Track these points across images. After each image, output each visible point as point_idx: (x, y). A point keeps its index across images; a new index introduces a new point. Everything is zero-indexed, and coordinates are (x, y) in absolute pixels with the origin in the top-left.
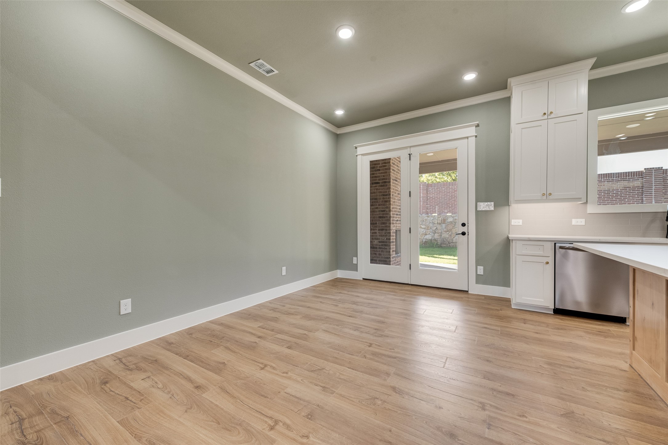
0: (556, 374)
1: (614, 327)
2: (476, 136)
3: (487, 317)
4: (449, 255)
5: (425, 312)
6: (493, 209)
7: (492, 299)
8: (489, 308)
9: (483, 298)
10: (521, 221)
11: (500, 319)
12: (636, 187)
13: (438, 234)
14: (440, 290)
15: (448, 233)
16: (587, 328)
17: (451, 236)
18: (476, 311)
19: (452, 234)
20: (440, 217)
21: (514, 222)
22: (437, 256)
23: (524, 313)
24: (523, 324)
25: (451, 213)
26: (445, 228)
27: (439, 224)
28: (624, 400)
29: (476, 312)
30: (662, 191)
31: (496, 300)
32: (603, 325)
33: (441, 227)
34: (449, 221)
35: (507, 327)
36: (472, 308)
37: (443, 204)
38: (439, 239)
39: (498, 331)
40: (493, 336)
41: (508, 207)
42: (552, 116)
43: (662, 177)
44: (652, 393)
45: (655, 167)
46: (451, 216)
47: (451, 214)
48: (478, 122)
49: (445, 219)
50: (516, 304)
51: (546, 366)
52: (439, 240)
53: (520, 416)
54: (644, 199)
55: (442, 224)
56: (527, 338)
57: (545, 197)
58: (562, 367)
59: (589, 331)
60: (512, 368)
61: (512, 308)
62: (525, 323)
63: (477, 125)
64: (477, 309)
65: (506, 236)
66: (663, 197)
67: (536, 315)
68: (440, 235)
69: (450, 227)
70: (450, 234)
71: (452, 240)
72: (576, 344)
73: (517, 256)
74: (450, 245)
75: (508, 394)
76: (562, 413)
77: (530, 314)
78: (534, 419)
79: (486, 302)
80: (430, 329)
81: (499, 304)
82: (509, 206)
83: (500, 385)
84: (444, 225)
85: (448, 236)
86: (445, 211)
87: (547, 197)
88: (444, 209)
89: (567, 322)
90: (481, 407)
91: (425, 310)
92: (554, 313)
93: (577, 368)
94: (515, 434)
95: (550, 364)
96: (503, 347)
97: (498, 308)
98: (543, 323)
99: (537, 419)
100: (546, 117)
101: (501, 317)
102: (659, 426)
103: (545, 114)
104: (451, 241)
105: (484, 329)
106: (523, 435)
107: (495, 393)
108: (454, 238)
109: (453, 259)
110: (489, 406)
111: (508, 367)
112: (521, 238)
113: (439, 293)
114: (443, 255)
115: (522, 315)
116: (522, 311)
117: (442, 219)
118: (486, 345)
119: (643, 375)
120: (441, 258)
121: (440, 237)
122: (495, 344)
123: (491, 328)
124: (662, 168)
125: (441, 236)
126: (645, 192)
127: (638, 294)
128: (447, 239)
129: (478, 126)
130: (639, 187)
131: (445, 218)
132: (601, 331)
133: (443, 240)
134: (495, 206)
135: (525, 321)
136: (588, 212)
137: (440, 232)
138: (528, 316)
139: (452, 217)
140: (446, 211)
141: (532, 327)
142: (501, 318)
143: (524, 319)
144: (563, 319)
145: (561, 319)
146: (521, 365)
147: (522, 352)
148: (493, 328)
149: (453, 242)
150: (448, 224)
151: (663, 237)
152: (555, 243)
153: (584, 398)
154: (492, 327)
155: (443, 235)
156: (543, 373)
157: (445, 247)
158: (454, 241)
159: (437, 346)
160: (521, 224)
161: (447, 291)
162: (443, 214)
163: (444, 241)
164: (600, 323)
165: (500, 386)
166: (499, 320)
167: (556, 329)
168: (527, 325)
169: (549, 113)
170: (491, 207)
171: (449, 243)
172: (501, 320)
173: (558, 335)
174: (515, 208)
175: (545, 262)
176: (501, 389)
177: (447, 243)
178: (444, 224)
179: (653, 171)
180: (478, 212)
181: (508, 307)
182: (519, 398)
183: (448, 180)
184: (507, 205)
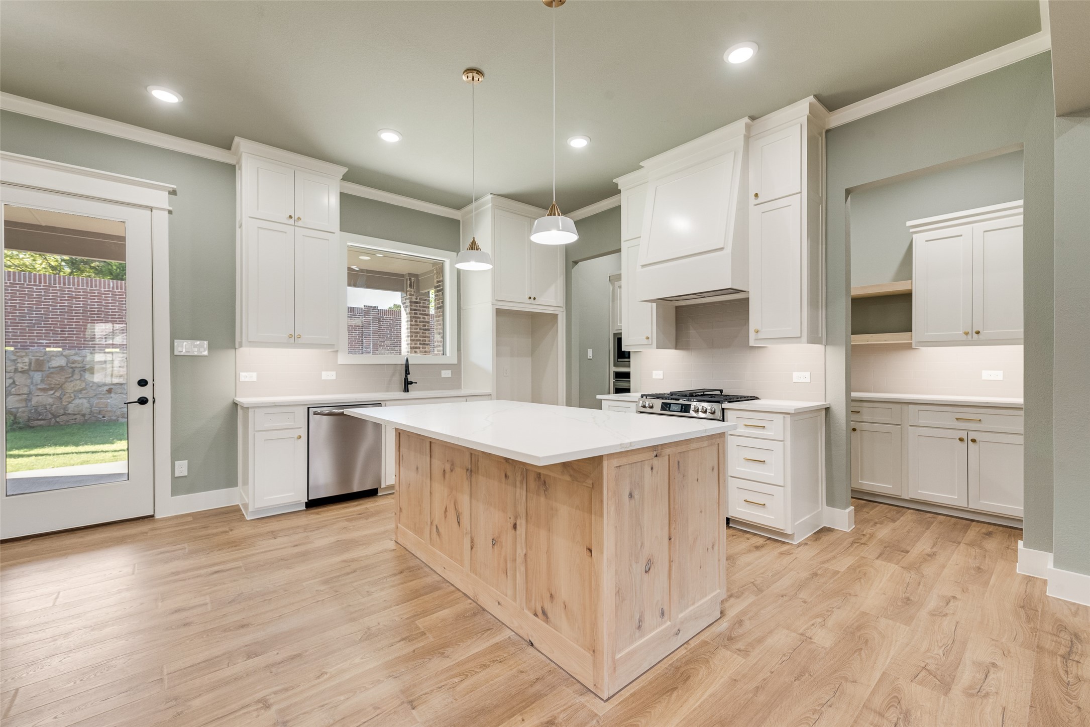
0: (337, 592)
1: (369, 503)
2: (170, 212)
3: (212, 551)
4: (61, 445)
5: (57, 598)
6: (206, 353)
7: (207, 517)
8: (209, 535)
9: (190, 519)
10: (254, 374)
11: (236, 546)
12: (358, 326)
13: (17, 398)
14: (80, 534)
15: (52, 392)
16: (347, 515)
17: (61, 399)
18: (185, 549)
19: (65, 395)
20: (24, 354)
21: (244, 376)
22: (21, 452)
23: (267, 523)
24: (273, 541)
25: (59, 347)
26: (42, 381)
27: (23, 372)
28: (402, 584)
29: (187, 551)
30: (377, 333)
31: (216, 515)
32: (360, 505)
33: (29, 381)
34: (54, 365)
35: (253, 555)
36: (175, 547)
37: (35, 324)
38: (20, 410)
39: (240, 567)
40: (234, 581)
41: (234, 350)
42: (300, 223)
43: (377, 318)
44: (418, 562)
45: (372, 305)
46: (61, 354)
47: (60, 349)
48: (175, 187)
49: (43, 360)
50: (253, 512)
51: (322, 588)
52: (23, 412)
53: (319, 677)
54: (364, 341)
55: (31, 373)
56: (286, 560)
57: (292, 340)
58: (340, 578)
59: (350, 517)
60: (283, 616)
61: (248, 521)
62: (275, 538)
63: (171, 190)
64: (186, 544)
65: (230, 401)
66: (379, 340)
67: (286, 519)
68: (26, 400)
69: (58, 379)
70: (57, 394)
71: (65, 408)
72: (344, 540)
73: (256, 433)
74: (58, 420)
75: (293, 658)
76: (360, 638)
77: (278, 521)
78: (336, 668)
79: (198, 525)
80: (92, 630)
81: (224, 522)
82: (236, 349)
83: (275, 652)
84: (37, 376)
85: (50, 400)
86: (41, 341)
87: (294, 340)
88: (37, 336)
89: (325, 514)
90: (262, 707)
91: (55, 596)
92: (306, 508)
93: (354, 571)
94: (322, 706)
95: (326, 582)
96: (258, 590)
97: (224, 529)
98: (298, 527)
99: (339, 666)
100: (291, 221)
101: (234, 542)
102: (432, 592)
103: (291, 217)
104: (62, 412)
105: (215, 576)
106: (332, 700)
107: (274, 670)
108: (70, 403)
109: (76, 453)
110: (273, 696)
111: (278, 618)
112: (262, 403)
113: (81, 540)
114: (43, 446)
115: (267, 526)
116: (264, 521)
117: (30, 360)
118: (229, 603)
119: (409, 547)
120: (36, 455)
121: (27, 404)
122: (244, 592)
123: (228, 568)
124: (377, 307)
125: (28, 400)
126: (365, 333)
127: (403, 459)
128: (48, 407)
129: (173, 193)
130: (360, 326)
131: (42, 358)
132: (360, 513)
133: (36, 410)
134: (210, 348)
135: (274, 535)
136: (339, 363)
137: (25, 392)
138: (275, 526)
139: (65, 356)
140: (45, 341)
141: (286, 539)
142: (235, 544)
143: (272, 532)
144: (319, 512)
145: (317, 513)
146: (293, 604)
147: (286, 584)
148: (230, 568)
149: (69, 414)
150: (52, 373)
151: (401, 391)
152: (308, 408)
153: (372, 603)
154: (228, 566)
155: (35, 400)
156: (323, 600)
157: (41, 426)
158: (70, 411)
159: (129, 658)
160: (255, 379)
161: (100, 529)
162: (33, 348)
163: (39, 413)
164: (356, 503)
165: (278, 654)
166: (234, 548)
167: (317, 529)
168: (279, 540)
169: (296, 218)
170: (202, 350)
171: (55, 416)
172: (239, 547)
173: (321, 537)
174: (245, 353)
175: (296, 437)
176: (279, 658)
177: (50, 416)
178: (40, 373)
179: (371, 310)
180: (175, 358)
181: (241, 521)
182: (307, 653)
183: (37, 266)
184: (232, 348)
